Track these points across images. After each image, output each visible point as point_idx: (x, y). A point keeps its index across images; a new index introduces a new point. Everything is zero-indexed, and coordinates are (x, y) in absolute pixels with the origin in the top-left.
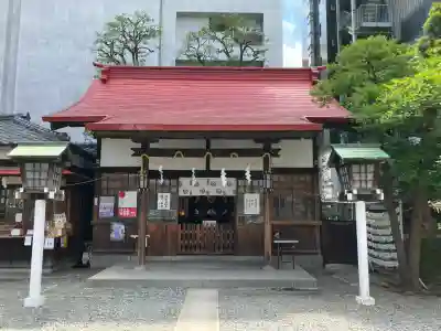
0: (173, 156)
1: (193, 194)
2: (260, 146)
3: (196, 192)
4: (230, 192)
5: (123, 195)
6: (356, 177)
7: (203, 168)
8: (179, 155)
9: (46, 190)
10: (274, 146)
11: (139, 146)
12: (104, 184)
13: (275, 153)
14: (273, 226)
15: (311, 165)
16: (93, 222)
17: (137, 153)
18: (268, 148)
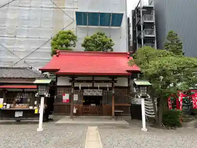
2: (111, 79)
3: (89, 94)
4: (100, 94)
5: (64, 95)
6: (141, 91)
7: (91, 86)
8: (84, 82)
9: (45, 94)
10: (115, 79)
11: (71, 79)
12: (58, 91)
13: (115, 82)
14: (115, 106)
15: (127, 86)
16: (54, 104)
17: (70, 81)
18: (113, 80)
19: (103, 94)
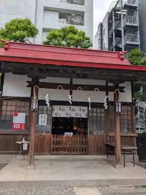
0: (56, 88)
1: (61, 116)
3: (63, 115)
5: (16, 115)
8: (60, 88)
10: (121, 85)
11: (30, 79)
12: (4, 108)
13: (122, 90)
18: (117, 86)
19: (88, 115)
